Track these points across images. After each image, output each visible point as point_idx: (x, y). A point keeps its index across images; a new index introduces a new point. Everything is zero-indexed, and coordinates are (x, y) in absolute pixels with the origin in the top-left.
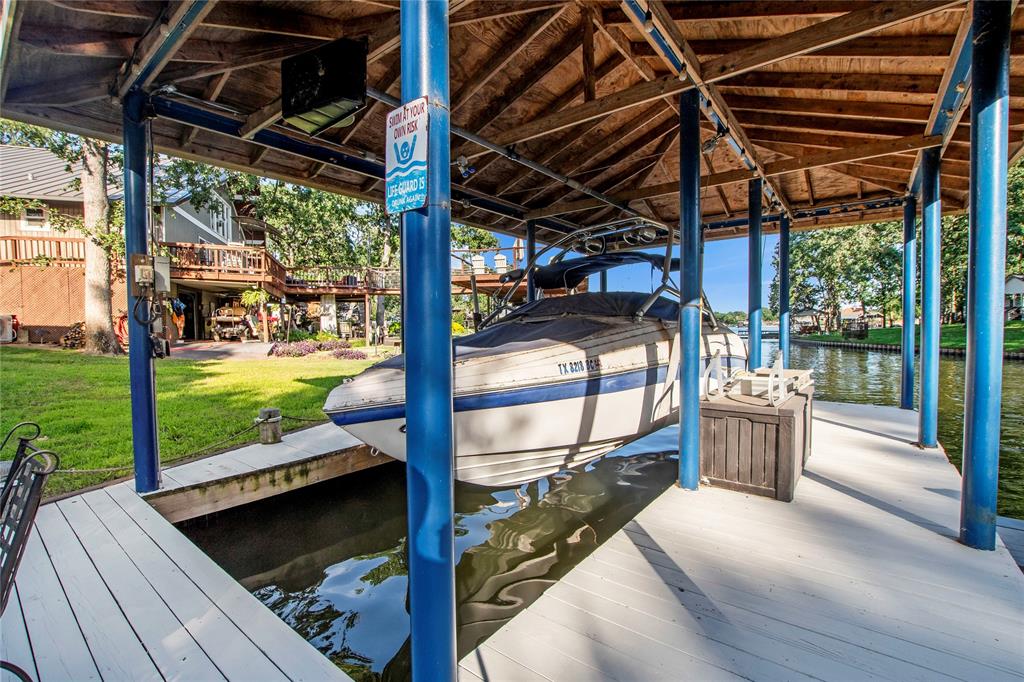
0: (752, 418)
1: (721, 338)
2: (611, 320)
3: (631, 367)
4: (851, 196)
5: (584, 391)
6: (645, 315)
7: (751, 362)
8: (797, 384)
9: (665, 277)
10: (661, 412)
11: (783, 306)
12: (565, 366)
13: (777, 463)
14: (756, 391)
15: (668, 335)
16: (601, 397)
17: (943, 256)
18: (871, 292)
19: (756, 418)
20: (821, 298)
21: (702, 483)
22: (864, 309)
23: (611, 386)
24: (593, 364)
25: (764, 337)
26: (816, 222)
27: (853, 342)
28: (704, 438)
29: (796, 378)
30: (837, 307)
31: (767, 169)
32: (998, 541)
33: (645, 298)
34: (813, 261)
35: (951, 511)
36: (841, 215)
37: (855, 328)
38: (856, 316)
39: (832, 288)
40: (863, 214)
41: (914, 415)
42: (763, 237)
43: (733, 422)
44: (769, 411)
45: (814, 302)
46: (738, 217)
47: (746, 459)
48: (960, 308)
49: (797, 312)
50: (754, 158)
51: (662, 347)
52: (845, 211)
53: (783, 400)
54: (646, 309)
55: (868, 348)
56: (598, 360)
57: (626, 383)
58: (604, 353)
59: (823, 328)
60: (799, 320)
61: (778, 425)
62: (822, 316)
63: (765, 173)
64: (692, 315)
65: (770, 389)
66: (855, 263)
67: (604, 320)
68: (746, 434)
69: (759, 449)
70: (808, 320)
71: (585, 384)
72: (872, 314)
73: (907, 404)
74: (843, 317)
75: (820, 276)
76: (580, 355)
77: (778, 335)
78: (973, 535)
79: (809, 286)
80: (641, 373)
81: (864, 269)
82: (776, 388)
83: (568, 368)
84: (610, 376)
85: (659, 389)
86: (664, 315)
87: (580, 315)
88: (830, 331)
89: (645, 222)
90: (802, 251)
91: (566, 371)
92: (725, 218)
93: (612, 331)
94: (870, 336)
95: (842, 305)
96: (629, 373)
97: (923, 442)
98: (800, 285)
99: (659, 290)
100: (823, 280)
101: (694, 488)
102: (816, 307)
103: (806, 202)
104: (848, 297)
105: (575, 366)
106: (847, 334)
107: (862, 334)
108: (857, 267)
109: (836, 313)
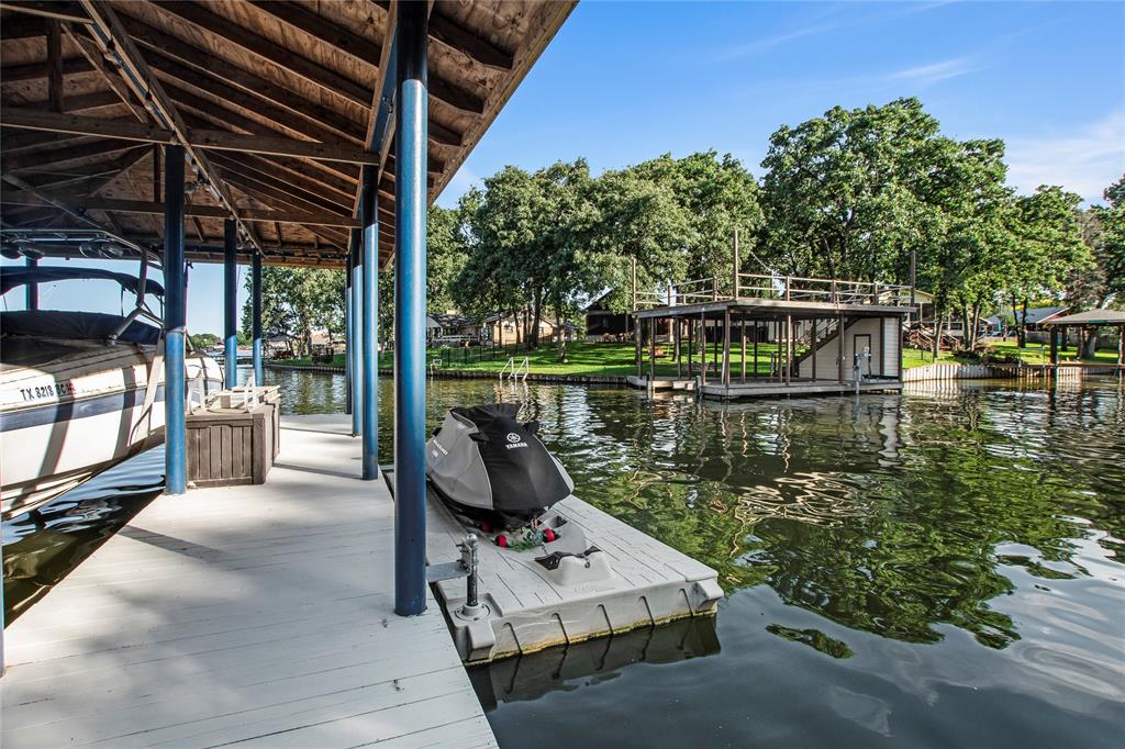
0: (231, 423)
1: (197, 361)
2: (77, 343)
3: (109, 390)
4: (310, 245)
5: (53, 417)
6: (119, 338)
7: (228, 383)
8: (267, 397)
9: (140, 301)
10: (139, 435)
11: (256, 332)
12: (29, 392)
13: (252, 456)
14: (234, 403)
15: (146, 359)
16: (72, 423)
18: (336, 321)
19: (235, 423)
20: (293, 323)
21: (189, 487)
22: (331, 336)
23: (86, 410)
24: (64, 388)
25: (239, 362)
26: (284, 261)
27: (322, 366)
28: (189, 448)
29: (266, 392)
30: (308, 333)
31: (241, 213)
33: (119, 320)
34: (285, 287)
36: (303, 259)
37: (323, 353)
38: (325, 342)
39: (303, 315)
40: (319, 260)
42: (238, 266)
43: (215, 430)
44: (246, 416)
45: (288, 328)
46: (212, 243)
47: (227, 458)
49: (272, 336)
50: (231, 204)
51: (140, 372)
52: (305, 256)
53: (255, 407)
54: (120, 333)
55: (333, 371)
56: (71, 384)
57: (102, 407)
58: (76, 377)
59: (295, 353)
60: (273, 344)
61: (252, 427)
62: (295, 341)
63: (239, 216)
64: (177, 341)
65: (246, 400)
66: (321, 294)
67: (68, 342)
68: (227, 438)
69: (237, 448)
70: (282, 344)
71: (55, 410)
72: (337, 340)
73: (349, 412)
74: (313, 343)
75: (292, 303)
76: (48, 380)
77: (251, 361)
79: (282, 311)
80: (117, 397)
81: (329, 300)
82: (250, 400)
83: (34, 393)
84: (84, 400)
85: (137, 412)
86: (139, 339)
87: (30, 337)
88: (302, 356)
89: (108, 237)
90: (276, 276)
91: (31, 396)
92: (200, 242)
93: (85, 355)
94: (335, 360)
95: (312, 331)
96: (106, 396)
98: (274, 309)
99: (134, 314)
100: (295, 306)
101: (181, 492)
102: (289, 332)
103: (275, 242)
104: (317, 324)
105: (41, 391)
106: (317, 358)
107: (328, 359)
108: (324, 298)
109: (307, 339)
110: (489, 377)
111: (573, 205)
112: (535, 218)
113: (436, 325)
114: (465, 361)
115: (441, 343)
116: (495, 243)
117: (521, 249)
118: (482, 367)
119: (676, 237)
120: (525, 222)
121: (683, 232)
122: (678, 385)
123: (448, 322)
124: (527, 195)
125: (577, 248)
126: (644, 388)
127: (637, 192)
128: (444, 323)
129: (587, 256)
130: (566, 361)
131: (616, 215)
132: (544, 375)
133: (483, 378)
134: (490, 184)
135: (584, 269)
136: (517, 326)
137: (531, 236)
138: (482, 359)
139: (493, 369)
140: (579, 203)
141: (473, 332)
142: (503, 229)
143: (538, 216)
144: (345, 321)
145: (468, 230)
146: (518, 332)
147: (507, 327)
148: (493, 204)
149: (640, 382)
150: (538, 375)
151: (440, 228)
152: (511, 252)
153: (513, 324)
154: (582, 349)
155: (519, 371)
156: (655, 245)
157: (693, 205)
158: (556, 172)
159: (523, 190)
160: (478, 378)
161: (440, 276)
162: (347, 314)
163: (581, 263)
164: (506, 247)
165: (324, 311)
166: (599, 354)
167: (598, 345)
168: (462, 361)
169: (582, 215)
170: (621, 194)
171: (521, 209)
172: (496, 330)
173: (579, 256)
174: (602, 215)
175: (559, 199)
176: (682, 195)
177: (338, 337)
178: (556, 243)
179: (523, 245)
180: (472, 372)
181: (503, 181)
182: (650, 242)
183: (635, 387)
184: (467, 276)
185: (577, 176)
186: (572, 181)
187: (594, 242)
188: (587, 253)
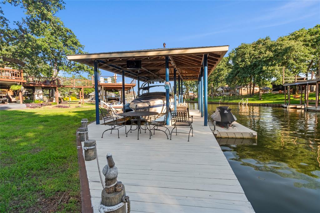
17: (208, 82)
18: (195, 89)
20: (185, 90)
22: (194, 93)
27: (192, 101)
30: (188, 93)
32: (208, 125)
35: (201, 116)
37: (192, 98)
38: (192, 95)
39: (187, 88)
41: (199, 110)
48: (211, 94)
55: (195, 102)
59: (185, 98)
62: (185, 95)
73: (199, 109)
74: (190, 95)
75: (185, 86)
78: (205, 124)
81: (193, 84)
88: (187, 98)
94: (195, 100)
95: (189, 92)
97: (200, 112)
102: (184, 93)
104: (191, 90)
106: (191, 99)
107: (194, 99)
108: (192, 84)
109: (188, 94)
110: (236, 104)
111: (264, 52)
112: (251, 58)
113: (222, 90)
114: (230, 100)
115: (224, 95)
116: (238, 67)
117: (246, 67)
118: (234, 101)
119: (302, 58)
120: (247, 59)
121: (306, 56)
122: (298, 107)
123: (226, 89)
124: (248, 51)
125: (264, 66)
126: (286, 108)
127: (287, 45)
128: (224, 89)
129: (268, 68)
130: (262, 99)
131: (279, 54)
132: (253, 104)
133: (234, 104)
134: (237, 49)
135: (266, 72)
136: (247, 89)
137: (249, 63)
138: (235, 99)
139: (237, 102)
140: (265, 51)
141: (233, 92)
142: (240, 62)
143: (251, 57)
144: (197, 89)
145: (232, 62)
146: (248, 91)
147: (244, 89)
148: (237, 55)
149: (285, 106)
150: (251, 103)
151: (222, 63)
152: (243, 68)
153: (246, 89)
154: (269, 96)
155: (245, 102)
156: (294, 62)
157: (312, 46)
158: (259, 42)
159: (247, 50)
160: (233, 104)
161: (222, 76)
162: (198, 88)
163: (265, 70)
164: (241, 67)
165: (192, 87)
166: (275, 97)
167: (276, 94)
168: (228, 100)
169: (266, 55)
170: (281, 47)
171: (246, 55)
172: (240, 90)
173: (264, 68)
174: (273, 55)
175: (259, 51)
176: (307, 43)
177: (196, 94)
178: (257, 65)
179: (247, 66)
180: (231, 103)
181: (241, 48)
182: (291, 61)
183: (283, 107)
184: (230, 76)
185: (266, 43)
186: (264, 44)
187: (270, 63)
188: (267, 67)
